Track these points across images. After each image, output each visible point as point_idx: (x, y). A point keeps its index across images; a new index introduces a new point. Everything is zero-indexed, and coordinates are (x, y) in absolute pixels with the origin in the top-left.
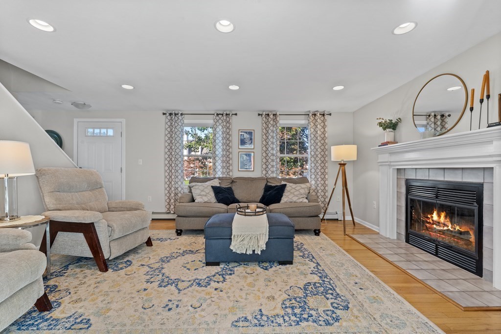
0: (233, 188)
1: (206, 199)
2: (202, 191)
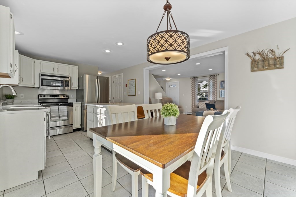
0: (215, 105)
1: (202, 107)
2: (202, 105)
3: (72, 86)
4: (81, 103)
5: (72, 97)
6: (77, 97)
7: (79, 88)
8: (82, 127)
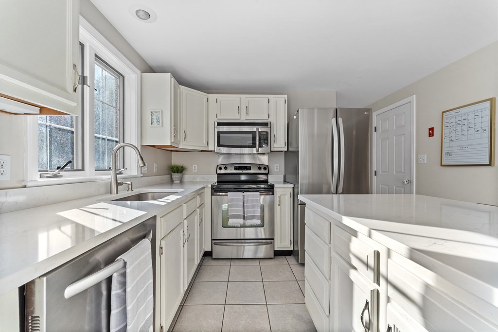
3: (275, 145)
4: (292, 186)
5: (275, 170)
6: (285, 172)
7: (290, 149)
8: (295, 249)
